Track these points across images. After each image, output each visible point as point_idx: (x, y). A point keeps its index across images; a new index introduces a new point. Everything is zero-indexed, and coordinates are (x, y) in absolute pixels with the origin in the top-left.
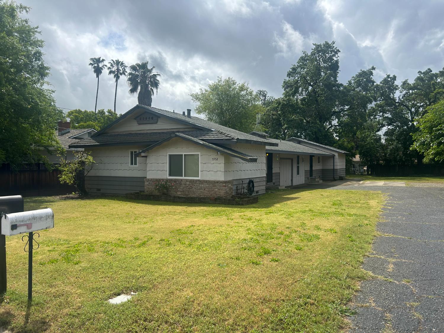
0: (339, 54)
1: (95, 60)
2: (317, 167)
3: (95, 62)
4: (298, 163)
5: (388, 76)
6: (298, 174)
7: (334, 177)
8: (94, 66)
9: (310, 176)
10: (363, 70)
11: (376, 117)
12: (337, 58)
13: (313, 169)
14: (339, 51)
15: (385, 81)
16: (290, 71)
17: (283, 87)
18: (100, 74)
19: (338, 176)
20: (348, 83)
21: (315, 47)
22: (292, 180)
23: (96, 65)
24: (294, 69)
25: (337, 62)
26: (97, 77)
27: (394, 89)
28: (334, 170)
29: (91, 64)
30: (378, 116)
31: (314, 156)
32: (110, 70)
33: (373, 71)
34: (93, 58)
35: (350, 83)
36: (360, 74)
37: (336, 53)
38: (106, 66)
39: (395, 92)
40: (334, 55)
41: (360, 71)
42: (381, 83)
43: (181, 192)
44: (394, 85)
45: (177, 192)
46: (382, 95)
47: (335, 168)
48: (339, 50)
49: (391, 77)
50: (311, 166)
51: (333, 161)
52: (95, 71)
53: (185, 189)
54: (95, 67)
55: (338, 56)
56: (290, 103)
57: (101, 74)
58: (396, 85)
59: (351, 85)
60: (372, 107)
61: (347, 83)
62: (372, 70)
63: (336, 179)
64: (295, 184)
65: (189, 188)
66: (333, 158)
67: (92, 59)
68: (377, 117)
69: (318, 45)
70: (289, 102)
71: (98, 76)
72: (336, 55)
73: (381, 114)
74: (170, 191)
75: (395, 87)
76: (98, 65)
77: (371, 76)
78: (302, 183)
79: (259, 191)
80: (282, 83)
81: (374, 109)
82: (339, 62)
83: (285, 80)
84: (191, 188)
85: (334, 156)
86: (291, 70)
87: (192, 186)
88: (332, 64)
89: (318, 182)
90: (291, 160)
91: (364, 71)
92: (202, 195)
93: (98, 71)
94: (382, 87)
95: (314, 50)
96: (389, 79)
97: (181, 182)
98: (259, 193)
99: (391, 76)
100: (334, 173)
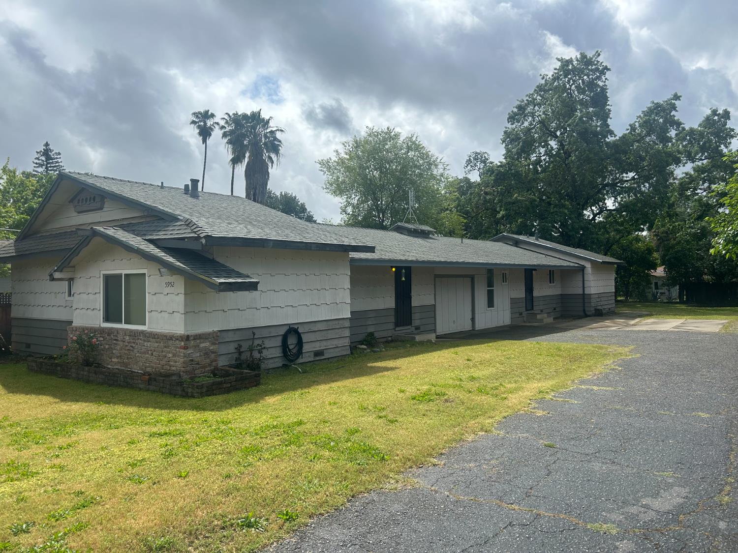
0: (608, 74)
1: (200, 116)
2: (543, 290)
3: (200, 118)
4: (490, 284)
5: (714, 112)
6: (491, 304)
7: (584, 311)
8: (197, 124)
9: (526, 310)
10: (655, 102)
11: (697, 192)
12: (605, 82)
13: (536, 293)
14: (609, 70)
15: (708, 122)
16: (512, 111)
17: (503, 142)
18: (209, 138)
19: (592, 309)
20: (629, 128)
21: (559, 64)
22: (473, 319)
23: (202, 124)
24: (520, 108)
25: (604, 90)
26: (203, 143)
27: (727, 135)
28: (584, 297)
29: (193, 122)
30: (700, 189)
31: (535, 270)
32: (223, 131)
33: (677, 103)
34: (197, 112)
35: (633, 127)
36: (649, 108)
37: (603, 73)
38: (218, 124)
39: (731, 143)
40: (599, 78)
41: (650, 105)
42: (700, 125)
43: (118, 357)
44: (727, 129)
45: (111, 358)
46: (703, 149)
47: (586, 292)
48: (606, 66)
49: (719, 114)
50: (529, 289)
51: (582, 280)
52: (200, 134)
53: (124, 351)
54: (199, 127)
55: (606, 79)
56: (512, 170)
57: (211, 138)
58: (730, 128)
59: (635, 131)
60: (687, 174)
61: (628, 130)
62: (673, 101)
63: (588, 313)
64: (480, 325)
65: (130, 350)
66: (581, 273)
67: (194, 114)
68: (699, 191)
69: (567, 61)
70: (510, 169)
71: (204, 141)
72: (603, 77)
73: (706, 185)
74: (102, 355)
75: (729, 131)
76: (205, 124)
77: (673, 113)
78: (503, 325)
79: (325, 351)
80: (501, 135)
81: (691, 176)
82: (607, 89)
83: (506, 128)
84: (132, 350)
85: (583, 268)
86: (515, 110)
87: (134, 345)
88: (597, 94)
89: (541, 320)
90: (471, 279)
91: (658, 103)
92: (149, 367)
93: (205, 133)
94: (701, 134)
95: (558, 70)
96: (716, 118)
97: (117, 336)
98: (325, 355)
99: (720, 111)
100: (584, 303)
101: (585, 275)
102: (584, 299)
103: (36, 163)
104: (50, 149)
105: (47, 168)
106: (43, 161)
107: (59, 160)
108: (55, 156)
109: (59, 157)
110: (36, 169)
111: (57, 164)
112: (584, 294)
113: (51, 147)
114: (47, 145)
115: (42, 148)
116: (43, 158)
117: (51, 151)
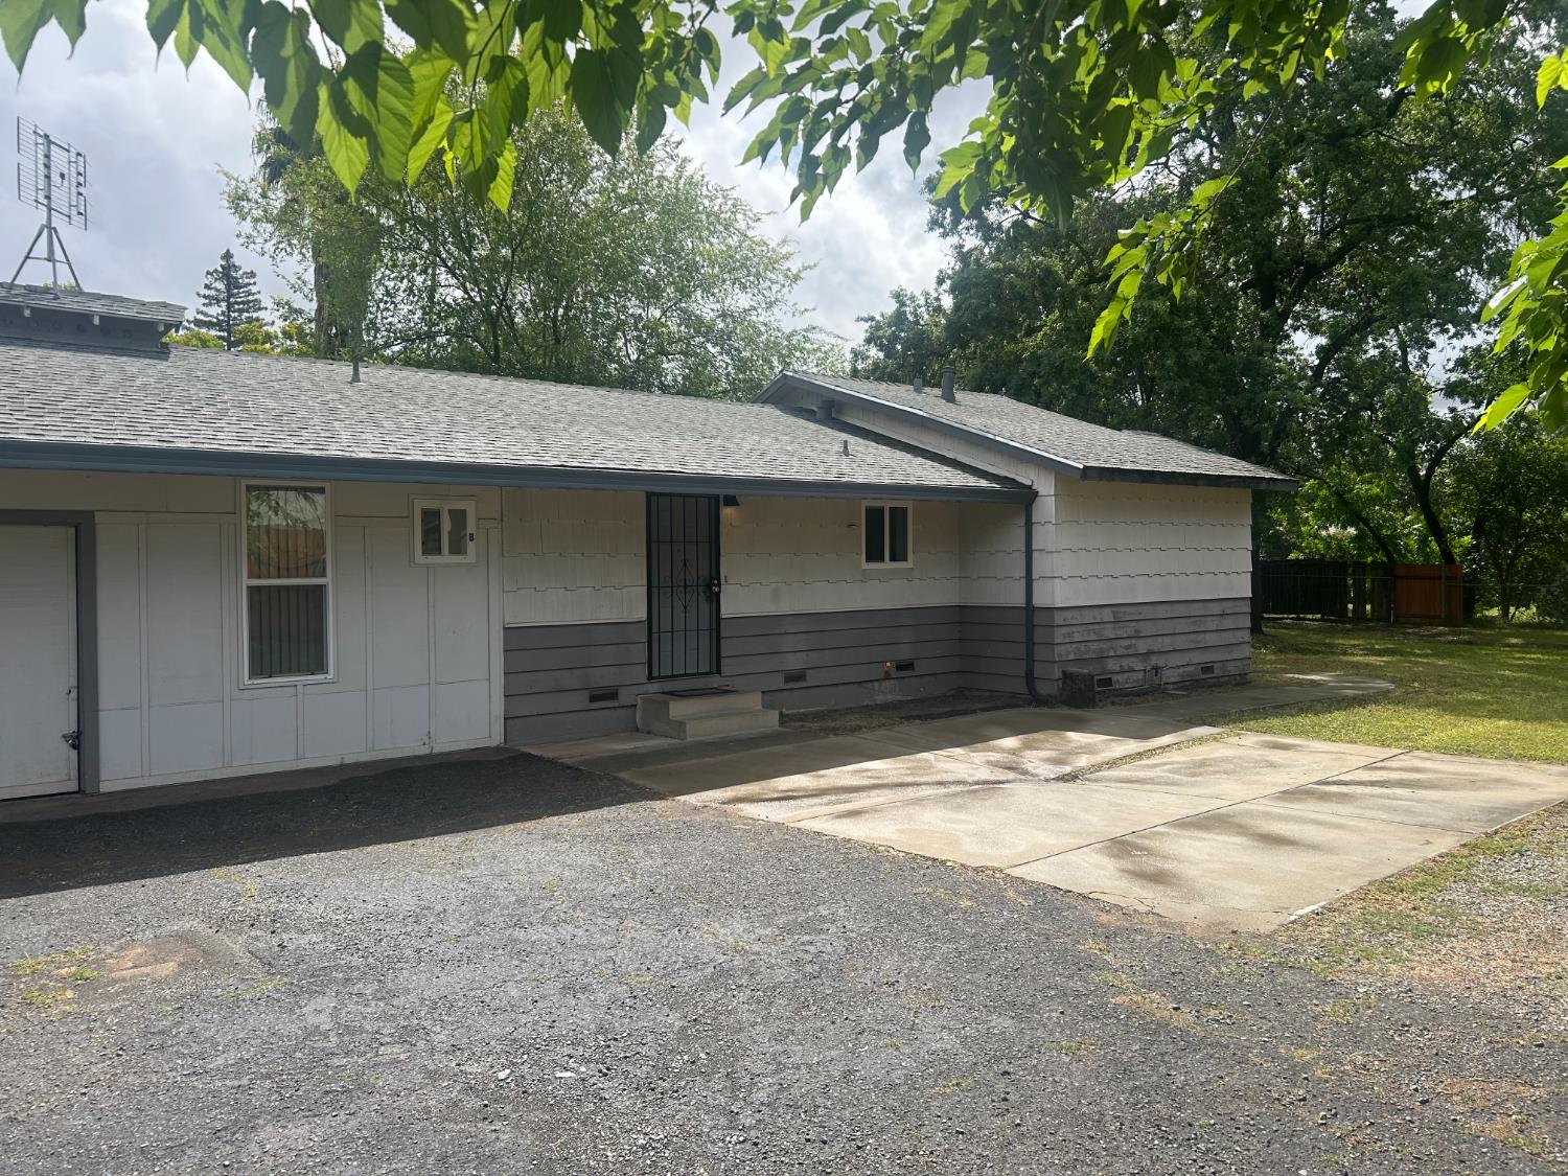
28: (1029, 618)
47: (1036, 601)
66: (1021, 519)
85: (1027, 497)
100: (1030, 644)
101: (1036, 529)
102: (1030, 626)
103: (205, 297)
104: (234, 266)
105: (228, 307)
106: (217, 290)
107: (254, 289)
108: (246, 281)
109: (252, 281)
110: (204, 309)
111: (250, 298)
112: (1030, 609)
113: (236, 260)
114: (228, 256)
115: (218, 264)
116: (220, 286)
117: (237, 268)
